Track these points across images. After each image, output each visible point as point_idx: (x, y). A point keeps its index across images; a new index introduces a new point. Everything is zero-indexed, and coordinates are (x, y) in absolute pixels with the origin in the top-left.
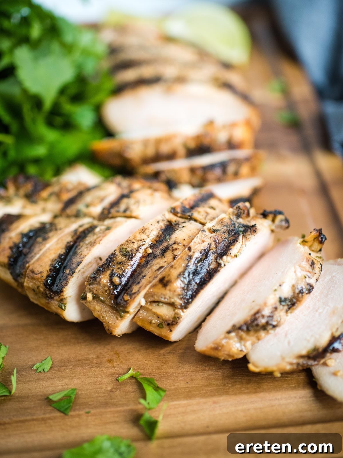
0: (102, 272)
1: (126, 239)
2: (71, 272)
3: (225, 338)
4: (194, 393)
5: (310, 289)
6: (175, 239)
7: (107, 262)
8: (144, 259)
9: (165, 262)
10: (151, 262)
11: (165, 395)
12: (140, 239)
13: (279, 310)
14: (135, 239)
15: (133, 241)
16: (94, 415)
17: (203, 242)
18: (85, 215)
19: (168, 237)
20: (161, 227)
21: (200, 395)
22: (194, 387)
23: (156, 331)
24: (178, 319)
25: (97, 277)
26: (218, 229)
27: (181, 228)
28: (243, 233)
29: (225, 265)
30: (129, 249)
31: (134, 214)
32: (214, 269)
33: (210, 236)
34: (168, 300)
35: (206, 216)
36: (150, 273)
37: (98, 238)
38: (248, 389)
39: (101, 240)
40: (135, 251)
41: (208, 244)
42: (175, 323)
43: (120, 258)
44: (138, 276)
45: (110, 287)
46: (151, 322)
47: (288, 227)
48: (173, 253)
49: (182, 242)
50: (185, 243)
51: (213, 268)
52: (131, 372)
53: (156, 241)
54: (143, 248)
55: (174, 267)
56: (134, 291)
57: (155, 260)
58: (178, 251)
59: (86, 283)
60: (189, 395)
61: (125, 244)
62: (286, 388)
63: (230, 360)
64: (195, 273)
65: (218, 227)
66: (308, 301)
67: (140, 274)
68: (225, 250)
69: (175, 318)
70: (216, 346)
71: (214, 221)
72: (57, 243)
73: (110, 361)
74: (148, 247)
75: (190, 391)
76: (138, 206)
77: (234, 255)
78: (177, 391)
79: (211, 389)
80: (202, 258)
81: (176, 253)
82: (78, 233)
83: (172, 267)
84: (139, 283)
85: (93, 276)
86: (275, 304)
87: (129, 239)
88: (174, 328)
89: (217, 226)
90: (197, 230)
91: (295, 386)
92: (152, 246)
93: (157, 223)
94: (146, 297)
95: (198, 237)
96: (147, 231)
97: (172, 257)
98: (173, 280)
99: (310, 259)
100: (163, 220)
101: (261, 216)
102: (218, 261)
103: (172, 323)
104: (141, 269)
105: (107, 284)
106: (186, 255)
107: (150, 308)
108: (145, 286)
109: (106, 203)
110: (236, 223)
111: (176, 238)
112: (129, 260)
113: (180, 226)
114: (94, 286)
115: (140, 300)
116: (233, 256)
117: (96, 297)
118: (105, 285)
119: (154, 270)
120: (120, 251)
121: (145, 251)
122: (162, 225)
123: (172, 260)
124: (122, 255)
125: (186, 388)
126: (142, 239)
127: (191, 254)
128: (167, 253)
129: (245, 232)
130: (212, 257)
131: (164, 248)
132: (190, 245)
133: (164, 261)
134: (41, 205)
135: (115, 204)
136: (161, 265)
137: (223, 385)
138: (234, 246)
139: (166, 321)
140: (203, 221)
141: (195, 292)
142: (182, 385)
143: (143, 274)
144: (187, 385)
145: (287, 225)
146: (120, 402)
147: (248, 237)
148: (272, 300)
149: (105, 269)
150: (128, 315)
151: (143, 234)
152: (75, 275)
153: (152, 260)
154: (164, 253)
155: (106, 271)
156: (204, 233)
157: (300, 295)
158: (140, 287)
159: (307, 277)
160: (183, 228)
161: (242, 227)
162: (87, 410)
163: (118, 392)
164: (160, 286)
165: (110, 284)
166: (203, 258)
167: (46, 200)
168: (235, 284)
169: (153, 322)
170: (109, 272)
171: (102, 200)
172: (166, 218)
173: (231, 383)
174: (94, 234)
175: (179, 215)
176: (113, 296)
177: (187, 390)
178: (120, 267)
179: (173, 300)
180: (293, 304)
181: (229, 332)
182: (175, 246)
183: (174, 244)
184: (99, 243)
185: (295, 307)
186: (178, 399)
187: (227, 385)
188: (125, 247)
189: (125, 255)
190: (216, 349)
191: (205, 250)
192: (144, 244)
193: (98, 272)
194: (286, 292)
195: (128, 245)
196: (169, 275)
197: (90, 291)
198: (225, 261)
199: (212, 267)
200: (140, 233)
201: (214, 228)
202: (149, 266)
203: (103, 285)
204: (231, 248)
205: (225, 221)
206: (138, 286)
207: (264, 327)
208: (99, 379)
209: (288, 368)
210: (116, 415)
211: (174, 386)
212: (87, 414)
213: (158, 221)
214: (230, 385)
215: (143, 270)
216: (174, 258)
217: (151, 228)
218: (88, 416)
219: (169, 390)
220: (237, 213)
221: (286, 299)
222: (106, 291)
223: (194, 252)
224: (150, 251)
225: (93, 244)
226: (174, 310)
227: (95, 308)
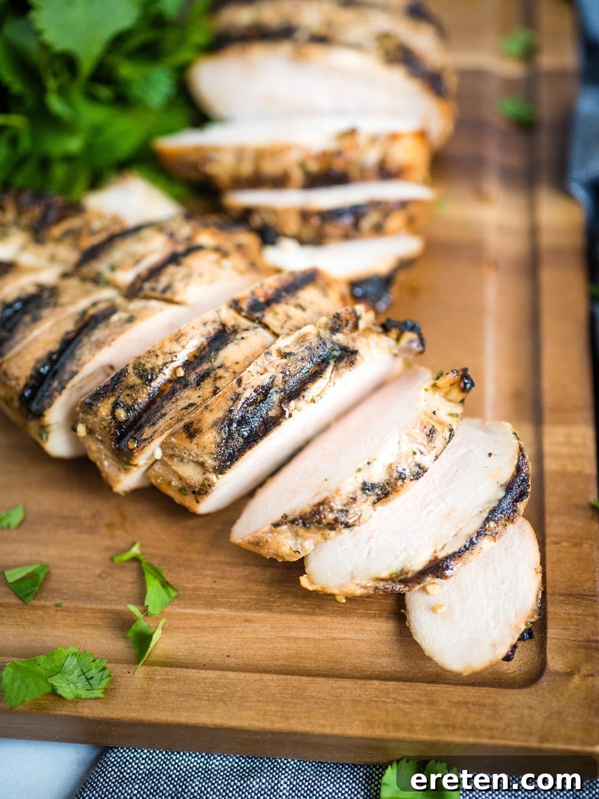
0: (102, 397)
1: (148, 349)
2: (60, 387)
3: (272, 532)
4: (221, 600)
5: (420, 472)
6: (222, 360)
7: (112, 383)
8: (170, 385)
9: (199, 397)
10: (178, 393)
11: (177, 597)
12: (170, 351)
13: (358, 503)
14: (162, 349)
15: (158, 352)
16: (67, 610)
17: (266, 371)
18: (108, 283)
19: (213, 354)
20: (209, 333)
21: (229, 604)
22: (224, 589)
23: (178, 498)
24: (208, 487)
25: (94, 405)
26: (293, 351)
27: (238, 340)
28: (335, 362)
29: (290, 416)
30: (148, 366)
31: (177, 298)
32: (273, 419)
33: (277, 364)
34: (193, 457)
35: (285, 322)
36: (173, 411)
37: (110, 334)
38: (302, 606)
39: (113, 340)
40: (157, 370)
41: (271, 378)
42: (203, 492)
43: (133, 379)
44: (156, 412)
45: (111, 423)
46: (169, 483)
47: (421, 353)
48: (214, 382)
49: (233, 366)
50: (237, 368)
51: (274, 415)
52: (136, 550)
53: (195, 357)
54: (172, 366)
55: (209, 408)
56: (144, 436)
57: (185, 390)
58: (222, 380)
59: (78, 409)
60: (212, 601)
61: (144, 357)
62: (361, 616)
63: (280, 561)
64: (243, 421)
65: (293, 350)
66: (411, 493)
67: (159, 410)
68: (298, 389)
69: (203, 485)
70: (256, 540)
71: (291, 336)
72: (51, 330)
73: (110, 526)
74: (181, 366)
75: (215, 596)
76: (187, 285)
77: (310, 399)
78: (196, 592)
79: (247, 598)
80: (257, 399)
81: (219, 384)
82: (87, 318)
83: (206, 407)
84: (154, 424)
85: (88, 401)
86: (355, 492)
87: (153, 349)
88: (202, 498)
89: (292, 347)
90: (263, 346)
91: (375, 614)
92: (187, 365)
93: (203, 326)
94: (163, 446)
95: (256, 363)
96: (183, 338)
97: (211, 390)
98: (205, 429)
99: (428, 423)
100: (214, 322)
101: (380, 330)
102: (283, 405)
103: (199, 491)
104: (163, 400)
105: (106, 418)
106: (231, 391)
107: (170, 463)
108: (162, 433)
109: (143, 267)
110: (329, 343)
111: (226, 357)
112: (146, 385)
113: (239, 336)
114: (89, 417)
115: (154, 450)
116: (309, 401)
117: (90, 432)
118: (104, 418)
119: (179, 408)
120: (134, 368)
121: (175, 371)
122: (211, 329)
123: (210, 395)
124: (136, 374)
125: (211, 591)
126: (172, 351)
127: (240, 390)
128: (206, 381)
129: (339, 359)
130: (275, 397)
131: (203, 372)
132: (242, 375)
133: (198, 395)
134: (50, 248)
135: (155, 272)
136: (191, 401)
137: (266, 593)
138: (314, 384)
139: (191, 487)
140: (277, 330)
141: (239, 450)
142: (206, 584)
143: (163, 412)
144: (215, 586)
145: (420, 348)
146: (108, 597)
147: (340, 371)
148: (351, 485)
149: (108, 394)
150: (135, 469)
151: (175, 343)
152: (65, 393)
153: (180, 389)
154: (201, 381)
155: (109, 397)
156: (269, 357)
157: (400, 482)
158: (155, 432)
159: (418, 453)
160: (242, 341)
161: (337, 350)
162: (58, 601)
163: (108, 581)
164: (184, 435)
165: (111, 419)
166: (259, 399)
167: (59, 240)
168: (324, 429)
169: (173, 483)
170: (112, 399)
171: (137, 261)
172: (219, 317)
173: (280, 593)
174: (107, 326)
175: (244, 314)
176: (114, 437)
177: (212, 594)
178: (130, 393)
179: (201, 460)
180: (387, 495)
181: (276, 525)
182: (220, 372)
183: (219, 367)
184: (110, 345)
185: (387, 499)
186: (194, 606)
187: (273, 594)
188: (143, 362)
189: (141, 377)
190: (257, 543)
191: (263, 387)
192: (172, 361)
193: (98, 395)
194: (378, 475)
195: (148, 360)
196: (200, 421)
197: (84, 422)
198: (292, 408)
199: (272, 413)
200: (171, 340)
201: (288, 350)
202: (173, 400)
203: (101, 418)
204: (308, 386)
205: (308, 339)
206: (152, 430)
207: (332, 526)
208: (87, 554)
209: (359, 592)
210: (98, 615)
211: (194, 583)
212: (56, 608)
213: (204, 322)
214: (276, 596)
215: (164, 403)
216: (215, 393)
217: (192, 333)
218: (57, 611)
219: (185, 589)
220: (332, 327)
221: (373, 487)
222: (105, 427)
223: (245, 389)
224: (181, 373)
225: (99, 345)
226: (204, 473)
227: (90, 447)
